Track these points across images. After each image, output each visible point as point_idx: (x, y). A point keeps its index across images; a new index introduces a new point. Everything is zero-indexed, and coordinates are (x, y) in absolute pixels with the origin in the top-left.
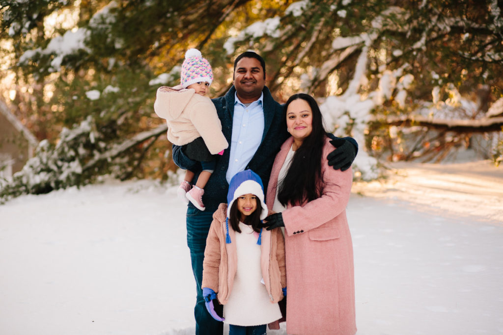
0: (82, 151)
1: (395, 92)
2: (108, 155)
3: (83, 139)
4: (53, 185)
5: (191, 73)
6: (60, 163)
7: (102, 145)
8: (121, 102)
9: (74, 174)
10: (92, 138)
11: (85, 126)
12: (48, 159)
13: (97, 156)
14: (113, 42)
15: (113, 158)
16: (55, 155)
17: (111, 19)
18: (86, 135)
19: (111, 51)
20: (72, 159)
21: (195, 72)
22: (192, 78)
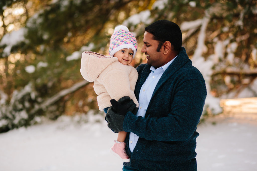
0: (27, 104)
1: (226, 54)
2: (44, 106)
3: (27, 98)
4: (10, 126)
5: (116, 41)
6: (14, 113)
7: (39, 100)
8: (49, 73)
9: (23, 119)
10: (33, 96)
11: (28, 89)
12: (6, 110)
13: (37, 107)
14: (42, 35)
15: (47, 107)
16: (10, 108)
17: (40, 21)
18: (29, 94)
19: (41, 41)
20: (21, 110)
21: (120, 40)
22: (118, 45)
